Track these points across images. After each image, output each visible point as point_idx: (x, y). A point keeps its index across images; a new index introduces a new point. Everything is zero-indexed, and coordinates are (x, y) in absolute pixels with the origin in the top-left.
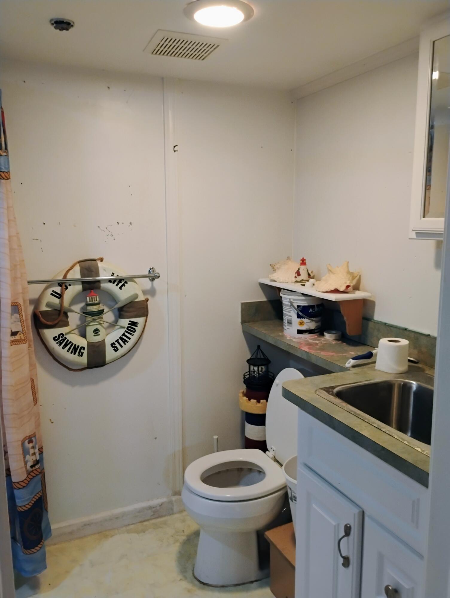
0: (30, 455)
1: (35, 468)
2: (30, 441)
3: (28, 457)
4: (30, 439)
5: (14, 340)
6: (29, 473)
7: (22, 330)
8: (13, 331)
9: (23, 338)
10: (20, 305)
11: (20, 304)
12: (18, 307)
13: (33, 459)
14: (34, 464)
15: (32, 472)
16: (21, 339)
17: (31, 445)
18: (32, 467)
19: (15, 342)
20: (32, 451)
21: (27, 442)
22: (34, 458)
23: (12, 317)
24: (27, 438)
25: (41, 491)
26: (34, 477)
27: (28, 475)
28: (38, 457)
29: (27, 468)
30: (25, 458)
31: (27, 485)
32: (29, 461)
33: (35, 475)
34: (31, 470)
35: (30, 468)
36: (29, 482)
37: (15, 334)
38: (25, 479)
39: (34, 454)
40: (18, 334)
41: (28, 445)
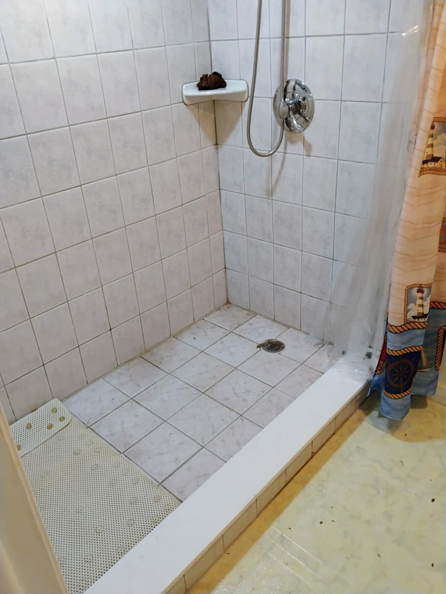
0: (415, 305)
1: (418, 320)
2: (420, 291)
3: (411, 306)
4: (420, 288)
5: (433, 167)
6: (407, 322)
8: (435, 155)
9: (444, 167)
13: (418, 310)
14: (418, 316)
15: (414, 322)
16: (441, 168)
17: (420, 295)
18: (414, 317)
19: (433, 170)
20: (419, 302)
21: (415, 290)
22: (420, 310)
23: (439, 137)
24: (418, 286)
25: (421, 347)
26: (414, 328)
27: (405, 323)
28: (426, 311)
29: (407, 317)
30: (407, 305)
31: (401, 332)
32: (413, 310)
33: (417, 328)
34: (413, 320)
35: (412, 318)
36: (405, 330)
37: (436, 159)
38: (400, 326)
39: (422, 306)
40: (439, 161)
41: (417, 293)
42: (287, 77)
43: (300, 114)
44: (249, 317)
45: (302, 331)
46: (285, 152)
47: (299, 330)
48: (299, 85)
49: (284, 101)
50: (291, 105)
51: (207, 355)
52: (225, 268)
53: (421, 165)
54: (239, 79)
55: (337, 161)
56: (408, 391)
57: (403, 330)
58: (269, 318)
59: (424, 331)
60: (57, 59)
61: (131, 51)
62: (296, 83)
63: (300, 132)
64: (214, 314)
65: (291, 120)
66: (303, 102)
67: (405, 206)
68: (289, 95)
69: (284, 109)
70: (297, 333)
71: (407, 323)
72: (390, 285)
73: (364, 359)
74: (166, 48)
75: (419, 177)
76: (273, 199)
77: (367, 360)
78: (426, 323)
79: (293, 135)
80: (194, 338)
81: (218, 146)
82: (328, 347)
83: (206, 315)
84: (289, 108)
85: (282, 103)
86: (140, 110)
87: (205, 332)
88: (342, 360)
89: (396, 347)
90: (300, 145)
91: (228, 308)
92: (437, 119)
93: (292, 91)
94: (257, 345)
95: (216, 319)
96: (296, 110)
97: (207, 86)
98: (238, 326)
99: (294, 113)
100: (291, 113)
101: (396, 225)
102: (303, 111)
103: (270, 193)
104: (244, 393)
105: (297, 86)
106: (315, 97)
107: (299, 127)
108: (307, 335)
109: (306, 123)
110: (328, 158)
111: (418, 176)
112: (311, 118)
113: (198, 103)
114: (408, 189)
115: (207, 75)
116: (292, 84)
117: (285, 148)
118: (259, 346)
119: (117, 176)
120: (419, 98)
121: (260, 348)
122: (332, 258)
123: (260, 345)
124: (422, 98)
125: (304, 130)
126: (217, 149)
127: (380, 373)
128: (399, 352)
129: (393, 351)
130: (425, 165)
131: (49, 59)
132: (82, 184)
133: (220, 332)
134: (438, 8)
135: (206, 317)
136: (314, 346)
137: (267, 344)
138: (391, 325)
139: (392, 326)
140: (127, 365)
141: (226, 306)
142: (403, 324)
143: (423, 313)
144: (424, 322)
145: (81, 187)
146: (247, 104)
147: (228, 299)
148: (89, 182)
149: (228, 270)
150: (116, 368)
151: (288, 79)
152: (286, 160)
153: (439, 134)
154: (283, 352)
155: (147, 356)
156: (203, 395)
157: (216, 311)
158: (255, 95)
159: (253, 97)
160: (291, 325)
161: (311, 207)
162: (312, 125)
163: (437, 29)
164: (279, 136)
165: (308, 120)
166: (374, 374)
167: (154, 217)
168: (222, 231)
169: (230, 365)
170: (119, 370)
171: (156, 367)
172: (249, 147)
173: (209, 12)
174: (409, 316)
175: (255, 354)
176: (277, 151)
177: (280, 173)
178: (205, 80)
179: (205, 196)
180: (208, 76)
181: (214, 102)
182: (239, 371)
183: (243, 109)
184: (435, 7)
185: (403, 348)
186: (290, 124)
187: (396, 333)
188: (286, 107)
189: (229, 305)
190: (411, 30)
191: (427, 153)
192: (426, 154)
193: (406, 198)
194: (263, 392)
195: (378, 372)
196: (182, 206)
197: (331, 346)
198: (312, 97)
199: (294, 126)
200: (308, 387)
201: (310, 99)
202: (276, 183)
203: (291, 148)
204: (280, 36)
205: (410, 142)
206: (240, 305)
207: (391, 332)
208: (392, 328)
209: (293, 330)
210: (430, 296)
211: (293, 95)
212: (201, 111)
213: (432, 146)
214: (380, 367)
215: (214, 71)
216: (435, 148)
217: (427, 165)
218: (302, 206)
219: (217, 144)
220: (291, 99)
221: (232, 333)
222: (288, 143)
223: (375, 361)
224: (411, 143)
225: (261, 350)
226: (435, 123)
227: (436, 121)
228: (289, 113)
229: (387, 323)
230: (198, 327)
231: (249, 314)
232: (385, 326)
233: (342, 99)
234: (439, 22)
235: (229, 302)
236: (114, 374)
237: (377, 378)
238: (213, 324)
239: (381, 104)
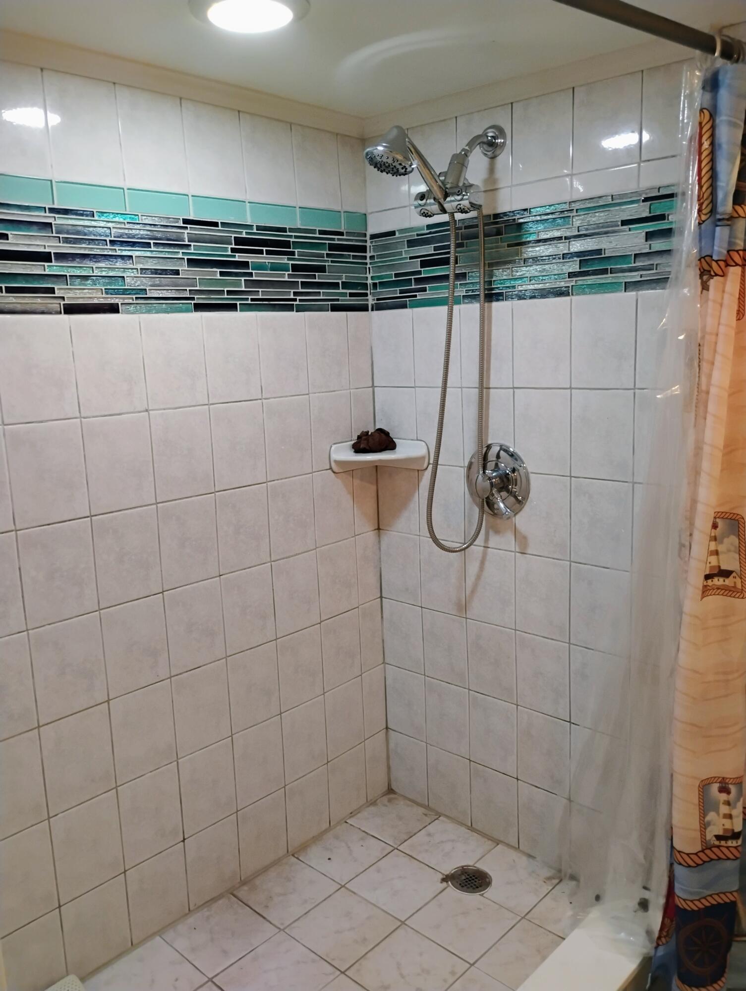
0: (718, 814)
1: (726, 843)
2: (724, 789)
3: (711, 816)
4: (724, 785)
5: (722, 585)
6: (707, 847)
7: (741, 570)
8: (723, 568)
9: (739, 586)
10: (743, 521)
11: (743, 518)
12: (739, 523)
13: (723, 825)
14: (725, 835)
15: (718, 847)
16: (735, 587)
17: (723, 797)
18: (718, 838)
19: (722, 589)
20: (724, 809)
21: (715, 787)
22: (728, 824)
23: (726, 540)
24: (718, 781)
25: (735, 894)
26: (720, 859)
27: (704, 848)
28: (738, 827)
29: (705, 836)
30: (704, 814)
31: (698, 865)
32: (714, 825)
33: (725, 857)
34: (717, 843)
35: (714, 839)
36: (704, 862)
37: (726, 574)
38: (696, 854)
39: (730, 817)
40: (731, 577)
41: (718, 793)
42: (487, 440)
43: (508, 491)
44: (428, 820)
45: (521, 851)
46: (486, 546)
47: (515, 848)
48: (506, 451)
49: (484, 472)
50: (495, 479)
51: (351, 893)
52: (387, 728)
53: (702, 581)
54: (416, 439)
55: (568, 563)
56: (720, 982)
57: (701, 862)
58: (462, 824)
59: (737, 862)
60: (151, 412)
61: (260, 401)
62: (501, 449)
63: (509, 518)
64: (365, 813)
65: (494, 500)
66: (513, 475)
67: (683, 645)
68: (491, 465)
69: (483, 483)
70: (513, 855)
71: (707, 849)
72: (672, 775)
73: (635, 912)
74: (309, 397)
75: (702, 598)
76: (468, 617)
77: (641, 913)
78: (740, 849)
79: (499, 521)
80: (329, 859)
81: (381, 531)
82: (568, 886)
83: (352, 814)
84: (492, 484)
85: (480, 476)
86: (265, 481)
87: (349, 847)
88: (595, 913)
89: (691, 893)
90: (510, 537)
91: (390, 801)
92: (720, 514)
93: (495, 459)
94: (441, 876)
95: (367, 821)
96: (501, 486)
97: (367, 448)
98: (409, 837)
99: (500, 490)
100: (494, 491)
101: (672, 672)
102: (512, 488)
103: (463, 608)
104: (419, 974)
105: (502, 453)
106: (530, 470)
107: (509, 512)
108: (531, 860)
109: (518, 505)
110: (554, 559)
111: (700, 598)
112: (526, 498)
113: (353, 470)
114: (686, 619)
115: (368, 432)
116: (495, 450)
117: (487, 539)
118: (445, 879)
119: (221, 577)
120: (689, 484)
121: (447, 882)
122: (569, 720)
123: (447, 876)
124: (694, 484)
125: (515, 515)
126: (379, 536)
127: (667, 942)
128: (697, 903)
129: (687, 902)
130: (710, 582)
131: (140, 412)
132: (164, 590)
133: (375, 849)
134: (705, 365)
135: (351, 817)
136: (545, 882)
137: (460, 875)
138: (679, 852)
139: (681, 854)
140: (205, 910)
141: (388, 796)
142: (700, 849)
143: (733, 830)
144: (736, 848)
145: (163, 594)
146: (428, 474)
147: (389, 785)
148: (176, 586)
149: (391, 732)
150: (186, 915)
151: (490, 442)
152: (488, 558)
153: (725, 535)
154: (489, 892)
155: (243, 893)
156: (343, 976)
157: (368, 806)
158: (439, 463)
159: (436, 464)
160: (502, 839)
161: (529, 634)
162: (527, 508)
163: (708, 393)
164: (477, 521)
165: (520, 501)
166: (655, 945)
167: (275, 641)
168: (382, 665)
169: (393, 916)
170: (191, 920)
171: (258, 916)
172: (429, 536)
173: (374, 350)
174: (710, 834)
175: (436, 896)
176: (475, 543)
177: (478, 577)
178: (365, 440)
179: (358, 607)
180: (370, 434)
181: (377, 468)
182: (409, 929)
183: (421, 480)
184: (701, 364)
185: (704, 895)
186: (493, 504)
187: (689, 866)
188: (486, 482)
189: (392, 796)
190: (669, 391)
191: (710, 563)
192: (708, 565)
193: (685, 632)
194: (453, 973)
195: (663, 940)
196: (320, 623)
197: (574, 883)
198: (525, 468)
199: (499, 509)
200: (536, 966)
201: (522, 471)
202: (473, 592)
203: (494, 540)
204: (477, 386)
205: (682, 545)
206: (411, 797)
207: (680, 864)
208: (681, 856)
209: (506, 848)
210: (742, 800)
211: (497, 465)
212: (357, 482)
213: (717, 553)
214: (666, 930)
215: (377, 427)
216: (721, 557)
217: (712, 581)
218: (515, 630)
219: (379, 529)
220: (494, 471)
221: (396, 850)
222: (491, 533)
223: (656, 917)
224: (685, 547)
225: (448, 886)
226: (718, 520)
227: (719, 518)
228: (491, 490)
229: (672, 847)
230: (337, 837)
231: (426, 815)
232: (669, 853)
233: (572, 475)
234: (709, 384)
235: (392, 789)
236: (181, 928)
237: (661, 952)
238: (364, 831)
239: (631, 485)
